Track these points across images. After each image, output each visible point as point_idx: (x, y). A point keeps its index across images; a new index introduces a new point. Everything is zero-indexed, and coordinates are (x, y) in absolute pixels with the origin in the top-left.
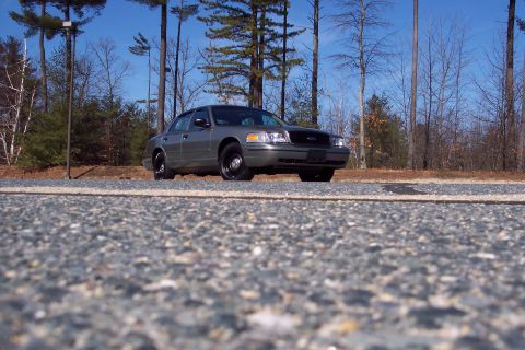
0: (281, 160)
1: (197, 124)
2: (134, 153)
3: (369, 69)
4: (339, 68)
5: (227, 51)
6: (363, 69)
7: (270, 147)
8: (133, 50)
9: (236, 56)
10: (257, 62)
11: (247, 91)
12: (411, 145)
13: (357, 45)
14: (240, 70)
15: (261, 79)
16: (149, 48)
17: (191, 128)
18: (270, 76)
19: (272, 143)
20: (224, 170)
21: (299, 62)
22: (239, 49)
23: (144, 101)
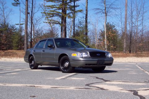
0: (86, 64)
1: (49, 47)
2: (14, 45)
3: (108, 14)
4: (97, 13)
5: (52, 7)
6: (106, 14)
7: (82, 59)
8: (13, 4)
9: (56, 9)
10: (64, 11)
11: (61, 23)
12: (125, 44)
13: (103, 5)
14: (58, 14)
15: (66, 18)
16: (19, 4)
17: (46, 47)
18: (70, 17)
19: (82, 57)
20: (61, 68)
21: (81, 11)
22: (57, 6)
23: (18, 24)
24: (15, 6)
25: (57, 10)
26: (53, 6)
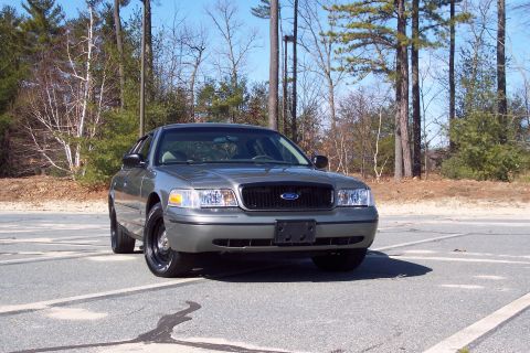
8: (257, 12)
14: (379, 36)
19: (203, 211)
22: (373, 5)
24: (262, 17)
25: (375, 19)
26: (360, 5)
